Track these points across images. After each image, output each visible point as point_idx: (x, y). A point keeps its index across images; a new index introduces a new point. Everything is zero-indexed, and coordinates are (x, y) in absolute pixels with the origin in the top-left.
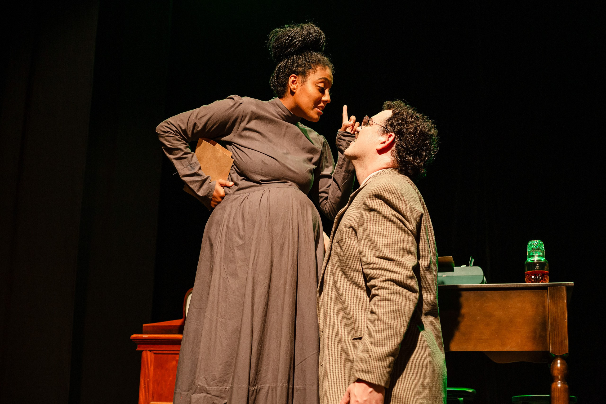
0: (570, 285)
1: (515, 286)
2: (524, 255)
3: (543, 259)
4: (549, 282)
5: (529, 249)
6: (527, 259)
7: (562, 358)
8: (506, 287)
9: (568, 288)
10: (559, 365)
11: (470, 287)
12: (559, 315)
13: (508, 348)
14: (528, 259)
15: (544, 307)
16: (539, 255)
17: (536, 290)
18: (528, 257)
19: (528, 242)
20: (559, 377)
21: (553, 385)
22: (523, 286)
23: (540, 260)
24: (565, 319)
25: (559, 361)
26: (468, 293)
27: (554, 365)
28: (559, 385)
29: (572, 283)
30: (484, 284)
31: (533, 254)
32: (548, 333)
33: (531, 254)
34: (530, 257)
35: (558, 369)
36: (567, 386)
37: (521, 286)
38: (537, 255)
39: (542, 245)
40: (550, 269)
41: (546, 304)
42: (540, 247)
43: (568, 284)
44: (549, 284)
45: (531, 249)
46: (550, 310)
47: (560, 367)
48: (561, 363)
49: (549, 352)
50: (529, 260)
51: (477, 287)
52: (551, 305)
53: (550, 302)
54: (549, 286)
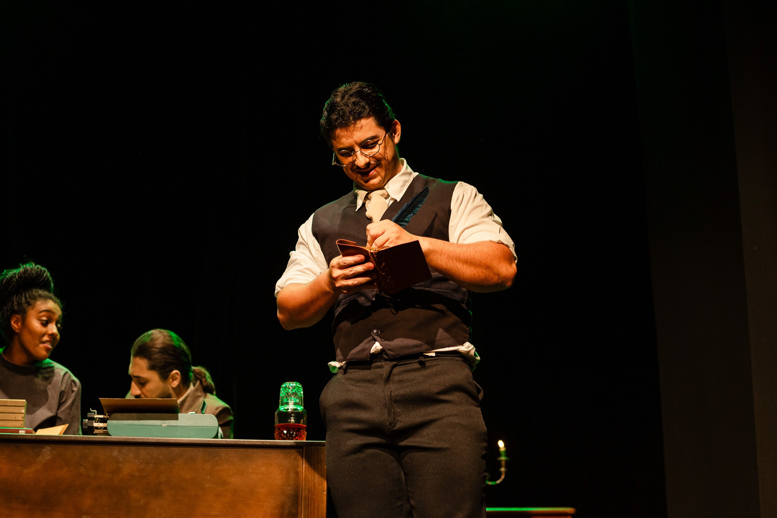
1: (260, 443)
2: (276, 401)
3: (300, 408)
4: (306, 440)
5: (282, 393)
6: (278, 407)
11: (199, 442)
12: (317, 484)
14: (280, 407)
15: (297, 473)
16: (294, 402)
17: (287, 449)
18: (280, 405)
19: (282, 384)
22: (270, 444)
23: (296, 409)
24: (324, 491)
26: (195, 451)
30: (218, 438)
31: (288, 400)
32: (299, 509)
33: (285, 400)
34: (282, 404)
37: (268, 444)
38: (292, 401)
39: (300, 389)
40: (309, 422)
41: (300, 469)
42: (297, 391)
44: (306, 442)
45: (285, 394)
46: (305, 477)
50: (282, 408)
52: (305, 472)
53: (305, 467)
54: (305, 446)
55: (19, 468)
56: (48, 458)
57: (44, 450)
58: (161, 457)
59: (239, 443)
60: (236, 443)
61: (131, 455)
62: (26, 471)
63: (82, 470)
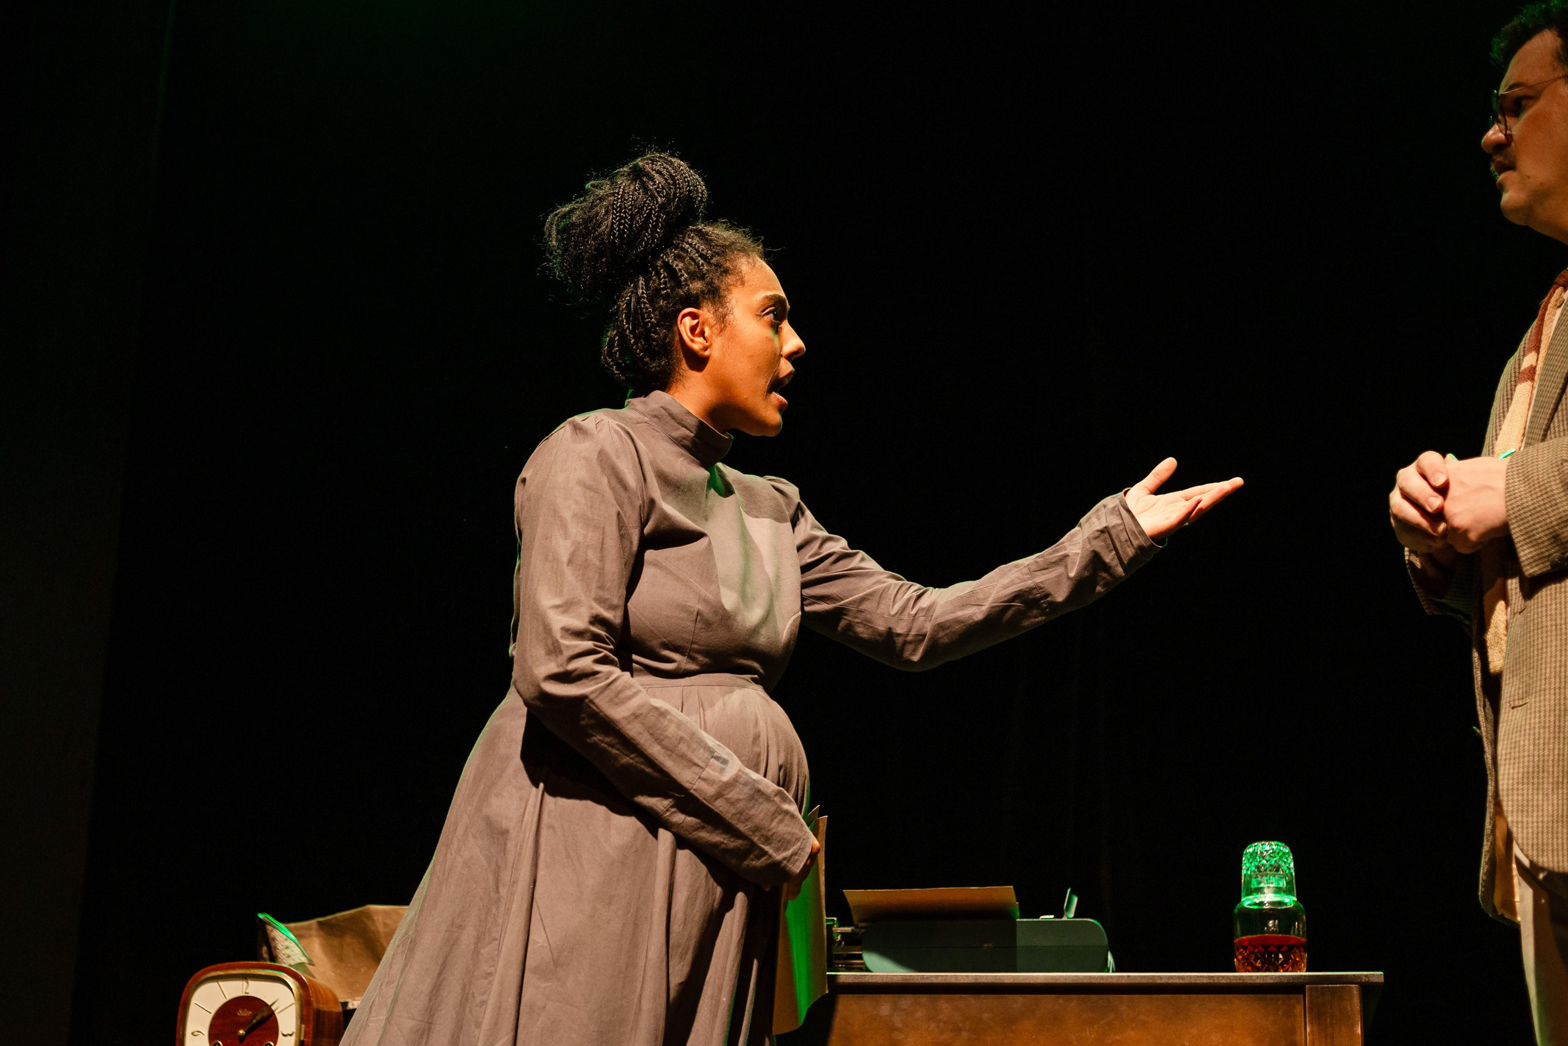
0: (1372, 980)
1: (1205, 981)
2: (1234, 887)
3: (1290, 900)
4: (1307, 971)
5: (1247, 867)
6: (1239, 900)
8: (1176, 983)
9: (1366, 989)
11: (1068, 981)
14: (1243, 900)
16: (1276, 888)
17: (1266, 993)
18: (1243, 894)
19: (1245, 847)
22: (1228, 981)
23: (1280, 903)
26: (1061, 1001)
29: (1377, 976)
30: (1108, 971)
31: (1259, 883)
33: (1254, 884)
34: (1250, 892)
37: (1224, 981)
38: (1271, 885)
39: (1287, 856)
40: (1310, 932)
41: (1299, 1037)
42: (1280, 863)
43: (1366, 976)
44: (1309, 976)
45: (1253, 868)
50: (1247, 902)
51: (1089, 981)
52: (1313, 1042)
53: (1312, 1031)
54: (1307, 984)
58: (985, 1016)
60: (1151, 981)
61: (920, 1014)
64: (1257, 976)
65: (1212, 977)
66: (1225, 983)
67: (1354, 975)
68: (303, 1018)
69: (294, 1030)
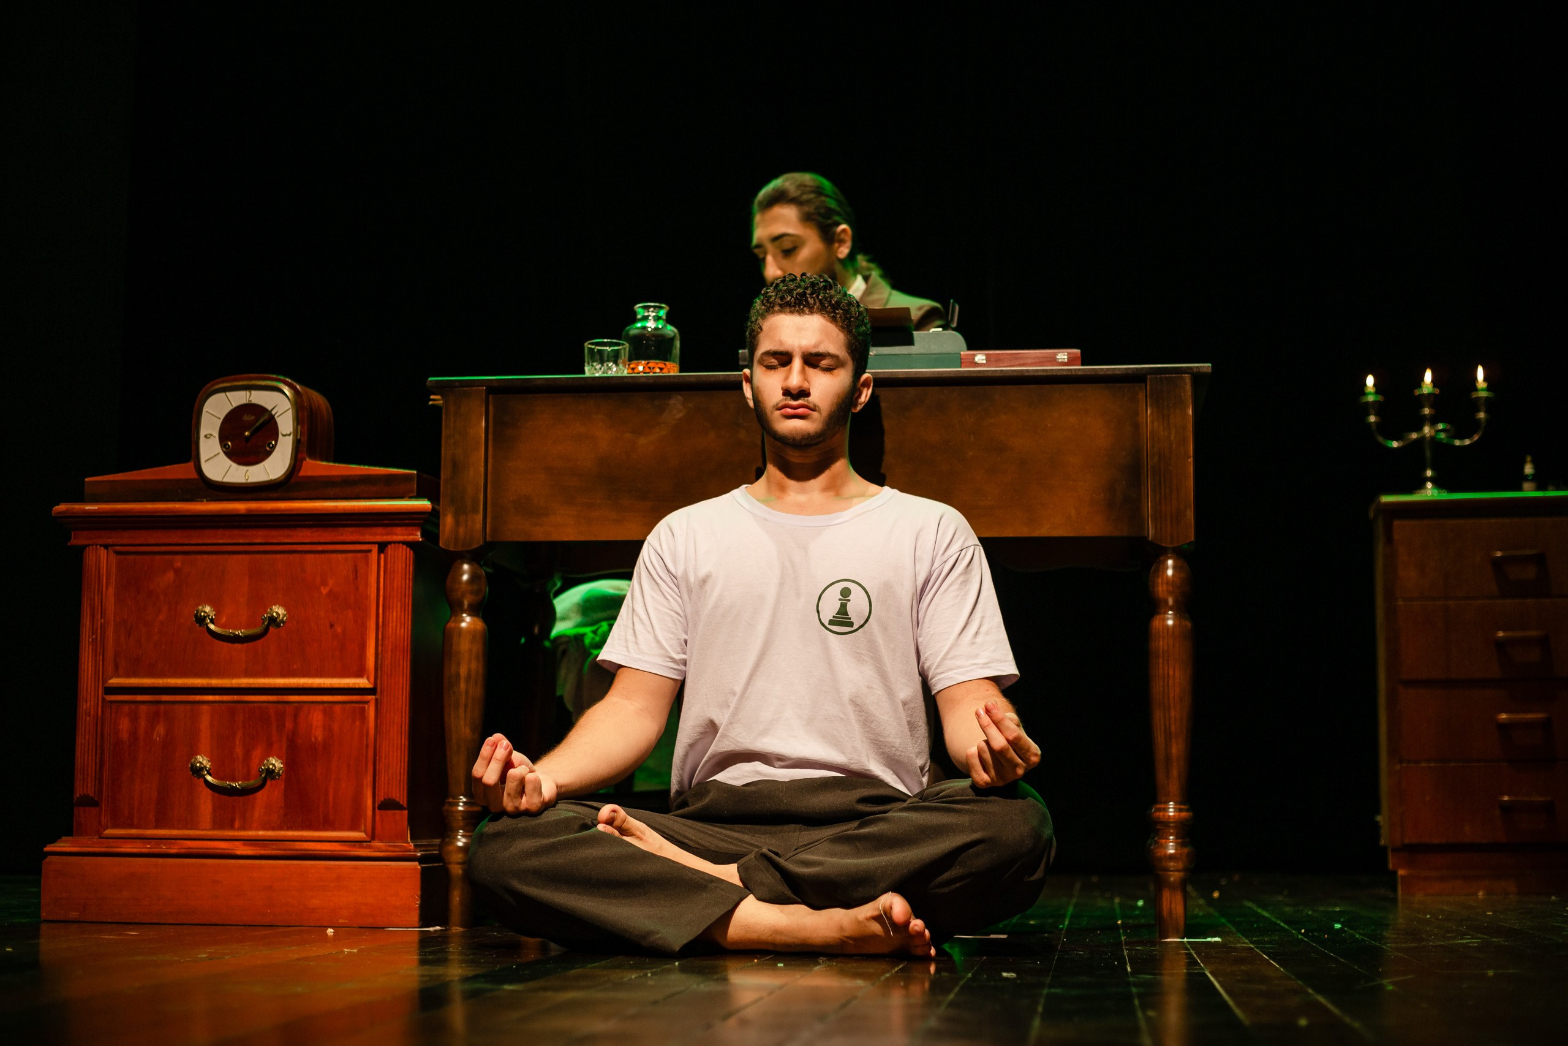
0: (1202, 370)
4: (1150, 364)
7: (1179, 554)
8: (1042, 376)
9: (1198, 378)
10: (1170, 572)
11: (951, 375)
12: (1174, 445)
13: (1044, 530)
15: (1136, 426)
17: (1115, 382)
20: (1171, 601)
21: (1156, 623)
22: (1083, 373)
24: (1189, 457)
25: (1170, 562)
26: (945, 392)
27: (1157, 571)
28: (1170, 622)
29: (1206, 367)
32: (1143, 491)
35: (1168, 581)
36: (1189, 624)
41: (1141, 418)
43: (1197, 367)
44: (1151, 369)
46: (1152, 433)
47: (1173, 575)
48: (1175, 568)
49: (1146, 538)
51: (969, 375)
52: (1152, 422)
53: (1152, 413)
54: (1150, 374)
55: (628, 435)
56: (681, 415)
57: (672, 401)
59: (1026, 374)
60: (1020, 374)
62: (642, 441)
63: (742, 434)
64: (1108, 369)
65: (1070, 370)
66: (1081, 375)
67: (1187, 367)
68: (298, 420)
69: (291, 430)
